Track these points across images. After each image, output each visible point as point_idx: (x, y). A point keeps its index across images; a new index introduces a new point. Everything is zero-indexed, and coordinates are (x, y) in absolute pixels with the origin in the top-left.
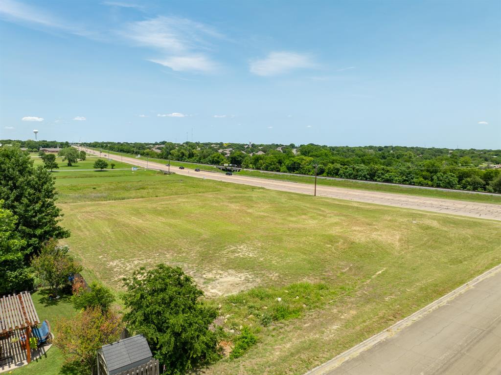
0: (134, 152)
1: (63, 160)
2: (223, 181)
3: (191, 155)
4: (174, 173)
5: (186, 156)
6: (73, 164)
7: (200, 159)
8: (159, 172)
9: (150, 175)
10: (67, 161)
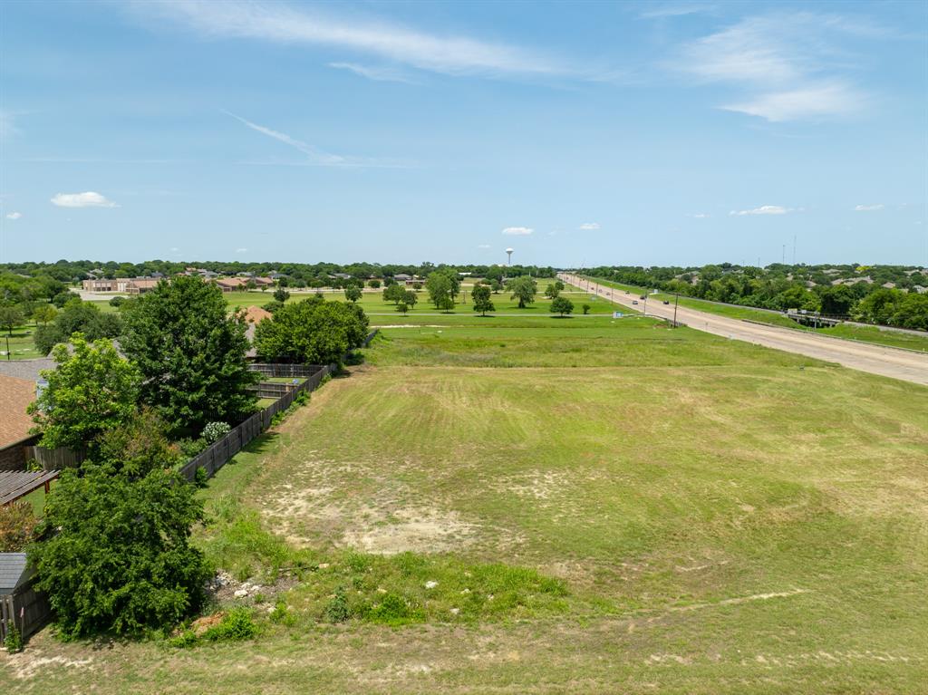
0: (651, 284)
1: (512, 298)
2: (765, 344)
3: (748, 291)
4: (685, 326)
5: (738, 293)
6: (527, 305)
7: (762, 298)
8: (662, 322)
9: (641, 328)
10: (517, 300)
